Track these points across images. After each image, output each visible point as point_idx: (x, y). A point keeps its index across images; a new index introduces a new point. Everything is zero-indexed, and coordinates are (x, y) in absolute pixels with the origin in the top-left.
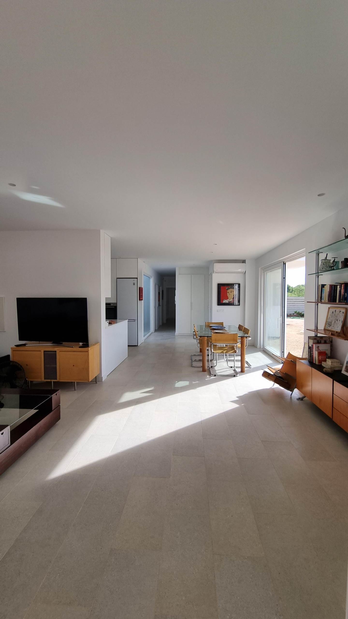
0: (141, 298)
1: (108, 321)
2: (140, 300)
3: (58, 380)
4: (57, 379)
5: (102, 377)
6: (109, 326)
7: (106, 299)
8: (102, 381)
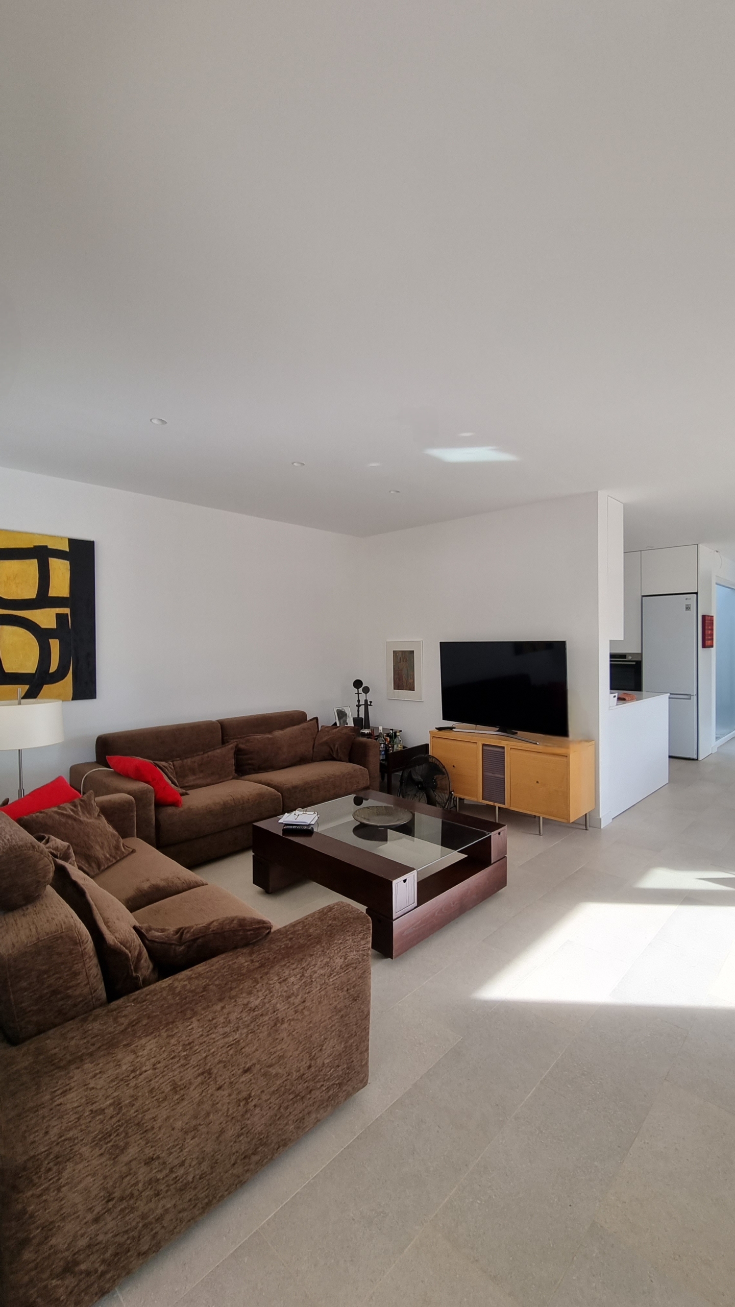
0: (709, 642)
1: (616, 695)
2: (704, 646)
3: (506, 806)
4: (504, 804)
5: (601, 819)
6: (617, 705)
7: (612, 642)
8: (600, 828)
